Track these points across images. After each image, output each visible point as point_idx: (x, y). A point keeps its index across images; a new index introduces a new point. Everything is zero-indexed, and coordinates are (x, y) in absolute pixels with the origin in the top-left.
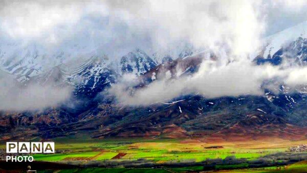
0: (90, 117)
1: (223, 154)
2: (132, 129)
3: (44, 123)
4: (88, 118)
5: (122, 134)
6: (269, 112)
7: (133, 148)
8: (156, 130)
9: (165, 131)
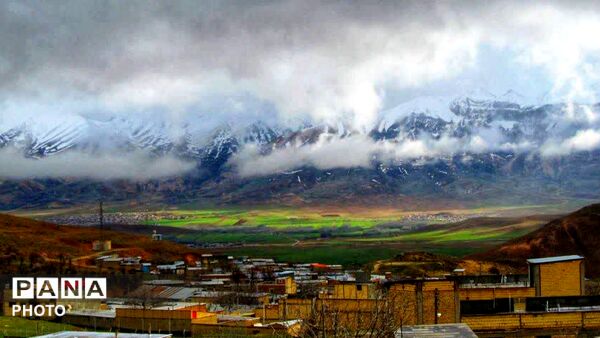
0: (213, 184)
1: (339, 221)
2: (253, 197)
3: (169, 190)
4: (211, 185)
5: (244, 202)
6: (383, 183)
7: (253, 215)
8: (275, 198)
9: (284, 199)
